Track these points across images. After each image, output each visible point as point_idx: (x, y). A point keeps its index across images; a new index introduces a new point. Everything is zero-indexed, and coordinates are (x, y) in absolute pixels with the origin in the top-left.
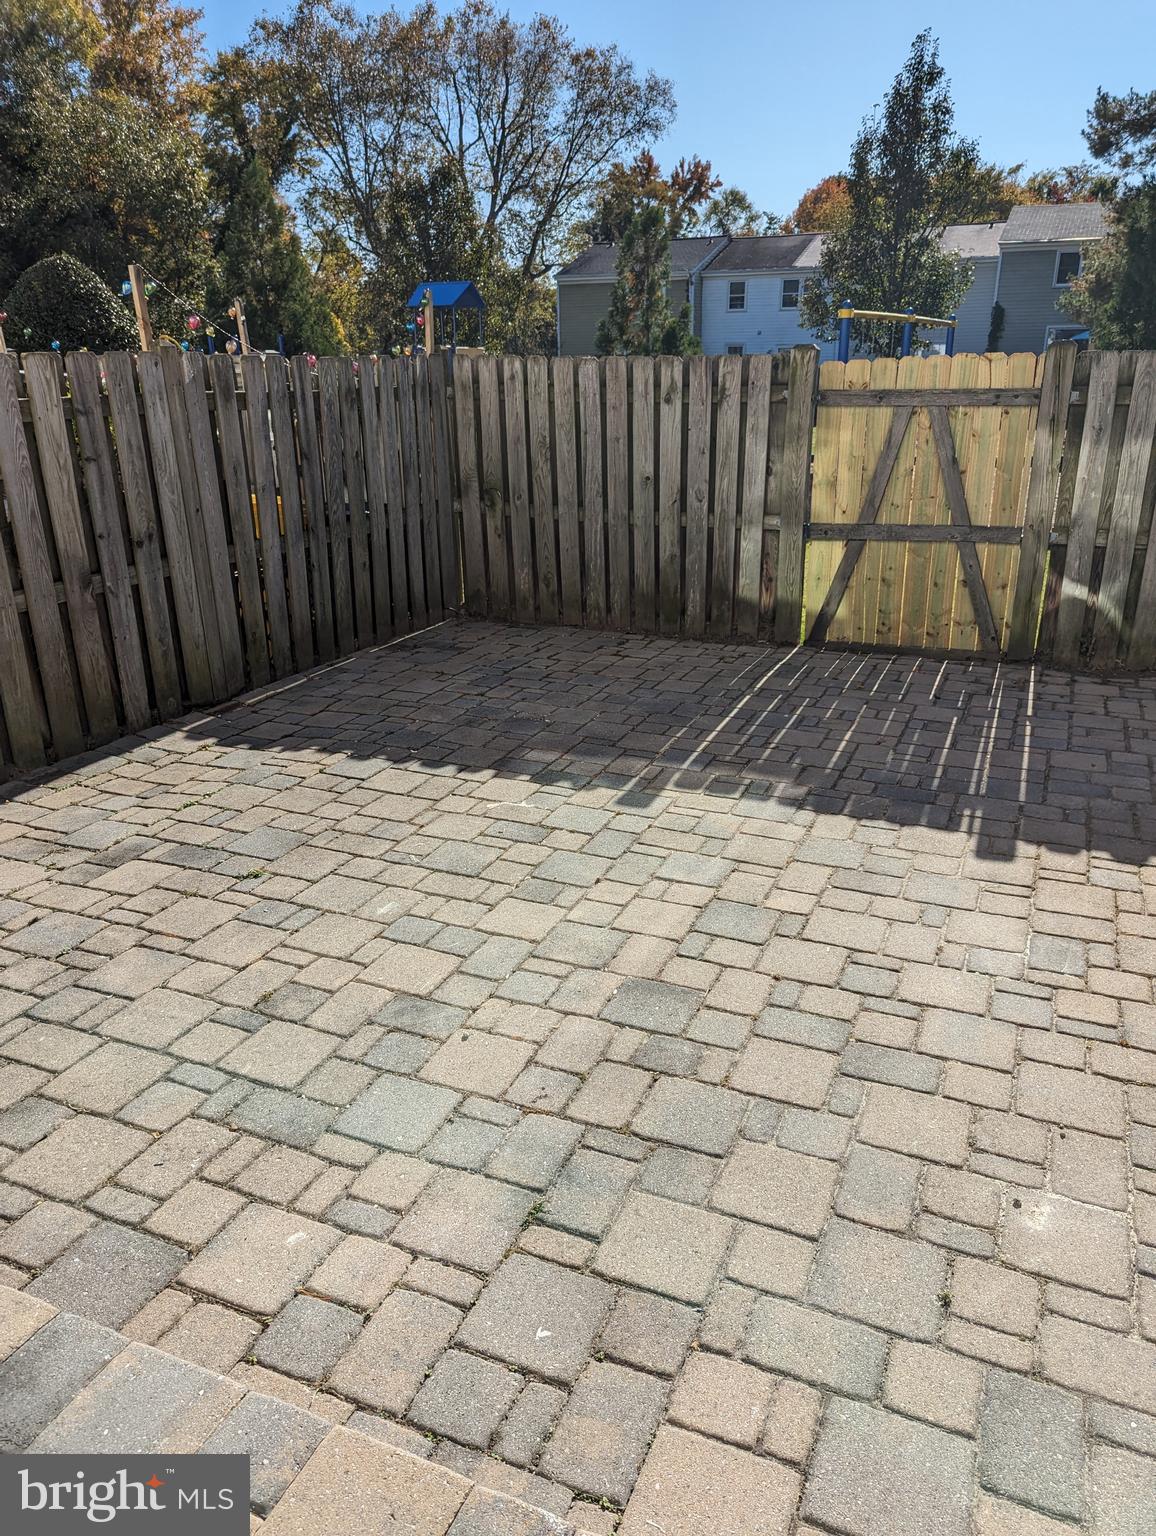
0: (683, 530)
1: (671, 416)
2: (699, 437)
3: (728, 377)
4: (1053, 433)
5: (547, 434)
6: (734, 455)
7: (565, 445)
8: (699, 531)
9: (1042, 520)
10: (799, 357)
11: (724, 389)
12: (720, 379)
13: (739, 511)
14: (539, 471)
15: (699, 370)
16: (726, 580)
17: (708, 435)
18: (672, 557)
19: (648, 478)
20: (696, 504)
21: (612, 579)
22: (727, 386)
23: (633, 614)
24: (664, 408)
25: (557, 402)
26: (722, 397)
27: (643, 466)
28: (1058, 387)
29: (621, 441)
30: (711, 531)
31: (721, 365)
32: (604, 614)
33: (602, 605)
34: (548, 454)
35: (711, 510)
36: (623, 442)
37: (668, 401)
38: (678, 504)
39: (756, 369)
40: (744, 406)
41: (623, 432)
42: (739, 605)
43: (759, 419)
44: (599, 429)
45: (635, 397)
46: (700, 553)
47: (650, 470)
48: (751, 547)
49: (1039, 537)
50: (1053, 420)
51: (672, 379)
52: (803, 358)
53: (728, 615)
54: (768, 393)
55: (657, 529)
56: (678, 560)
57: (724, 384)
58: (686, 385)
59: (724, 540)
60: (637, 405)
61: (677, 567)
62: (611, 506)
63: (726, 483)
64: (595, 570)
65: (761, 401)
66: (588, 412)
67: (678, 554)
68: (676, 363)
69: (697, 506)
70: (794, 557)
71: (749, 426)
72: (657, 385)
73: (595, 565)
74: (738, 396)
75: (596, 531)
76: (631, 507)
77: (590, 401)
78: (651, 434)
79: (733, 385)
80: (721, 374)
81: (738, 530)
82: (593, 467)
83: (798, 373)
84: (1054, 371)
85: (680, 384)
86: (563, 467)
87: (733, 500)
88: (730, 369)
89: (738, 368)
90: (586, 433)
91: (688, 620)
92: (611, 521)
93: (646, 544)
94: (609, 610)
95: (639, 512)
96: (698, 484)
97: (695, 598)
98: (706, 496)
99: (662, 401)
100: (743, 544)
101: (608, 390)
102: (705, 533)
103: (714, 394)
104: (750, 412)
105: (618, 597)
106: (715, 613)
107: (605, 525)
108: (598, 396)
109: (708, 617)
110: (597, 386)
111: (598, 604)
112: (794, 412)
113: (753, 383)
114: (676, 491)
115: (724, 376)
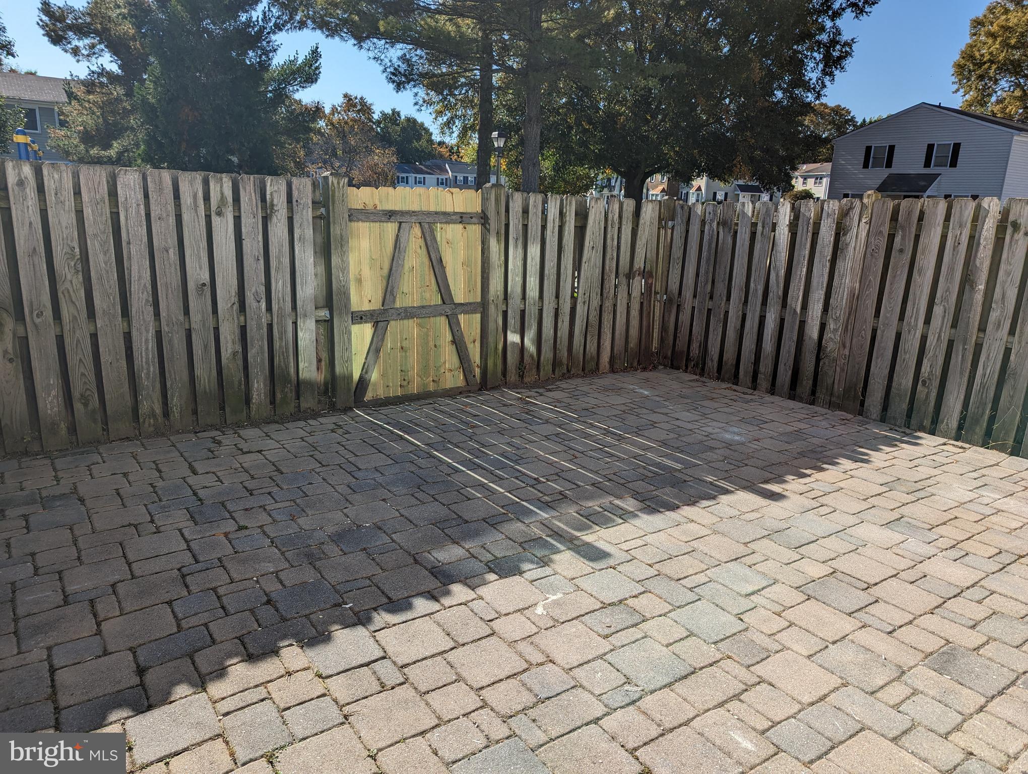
0: (243, 329)
1: (224, 228)
2: (252, 246)
3: (275, 195)
5: (76, 244)
6: (286, 261)
7: (101, 257)
8: (259, 327)
9: (498, 296)
10: (335, 182)
11: (272, 205)
12: (268, 197)
13: (294, 307)
14: (67, 285)
15: (248, 188)
16: (287, 367)
17: (261, 244)
18: (235, 354)
19: (204, 285)
20: (254, 304)
21: (168, 384)
22: (275, 202)
23: (195, 412)
24: (215, 220)
25: (88, 212)
26: (271, 212)
27: (198, 272)
28: (498, 213)
29: (171, 251)
30: (270, 326)
31: (268, 184)
32: (160, 419)
33: (158, 410)
34: (79, 267)
35: (269, 308)
36: (173, 254)
37: (219, 214)
38: (236, 307)
39: (298, 189)
40: (290, 220)
41: (173, 241)
42: (300, 386)
43: (306, 230)
44: (145, 239)
45: (184, 209)
46: (262, 347)
47: (205, 277)
48: (307, 336)
49: (497, 307)
50: (498, 233)
51: (222, 194)
52: (338, 183)
53: (292, 395)
54: (310, 210)
55: (216, 329)
56: (240, 356)
57: (272, 201)
58: (237, 200)
59: (283, 333)
60: (186, 217)
61: (240, 362)
62: (163, 314)
63: (280, 285)
64: (148, 378)
65: (305, 216)
66: (131, 222)
67: (241, 350)
68: (224, 180)
69: (256, 305)
70: (347, 339)
71: (296, 236)
72: (207, 198)
73: (148, 374)
74: (285, 211)
75: (147, 340)
76: (187, 312)
77: (133, 211)
78: (204, 244)
79: (280, 202)
80: (268, 193)
81: (295, 323)
82: (140, 278)
83: (337, 194)
85: (230, 199)
86: (100, 278)
87: (288, 298)
88: (276, 188)
89: (283, 188)
90: (129, 243)
91: (254, 407)
92: (165, 328)
93: (206, 347)
94: (166, 414)
95: (196, 318)
96: (255, 286)
97: (259, 387)
98: (264, 297)
99: (213, 214)
100: (300, 334)
101: (152, 201)
102: (265, 329)
103: (264, 208)
104: (296, 226)
105: (176, 401)
106: (279, 396)
107: (159, 335)
108: (142, 207)
109: (273, 402)
110: (140, 196)
111: (153, 409)
112: (336, 225)
113: (297, 201)
114: (234, 294)
115: (271, 194)
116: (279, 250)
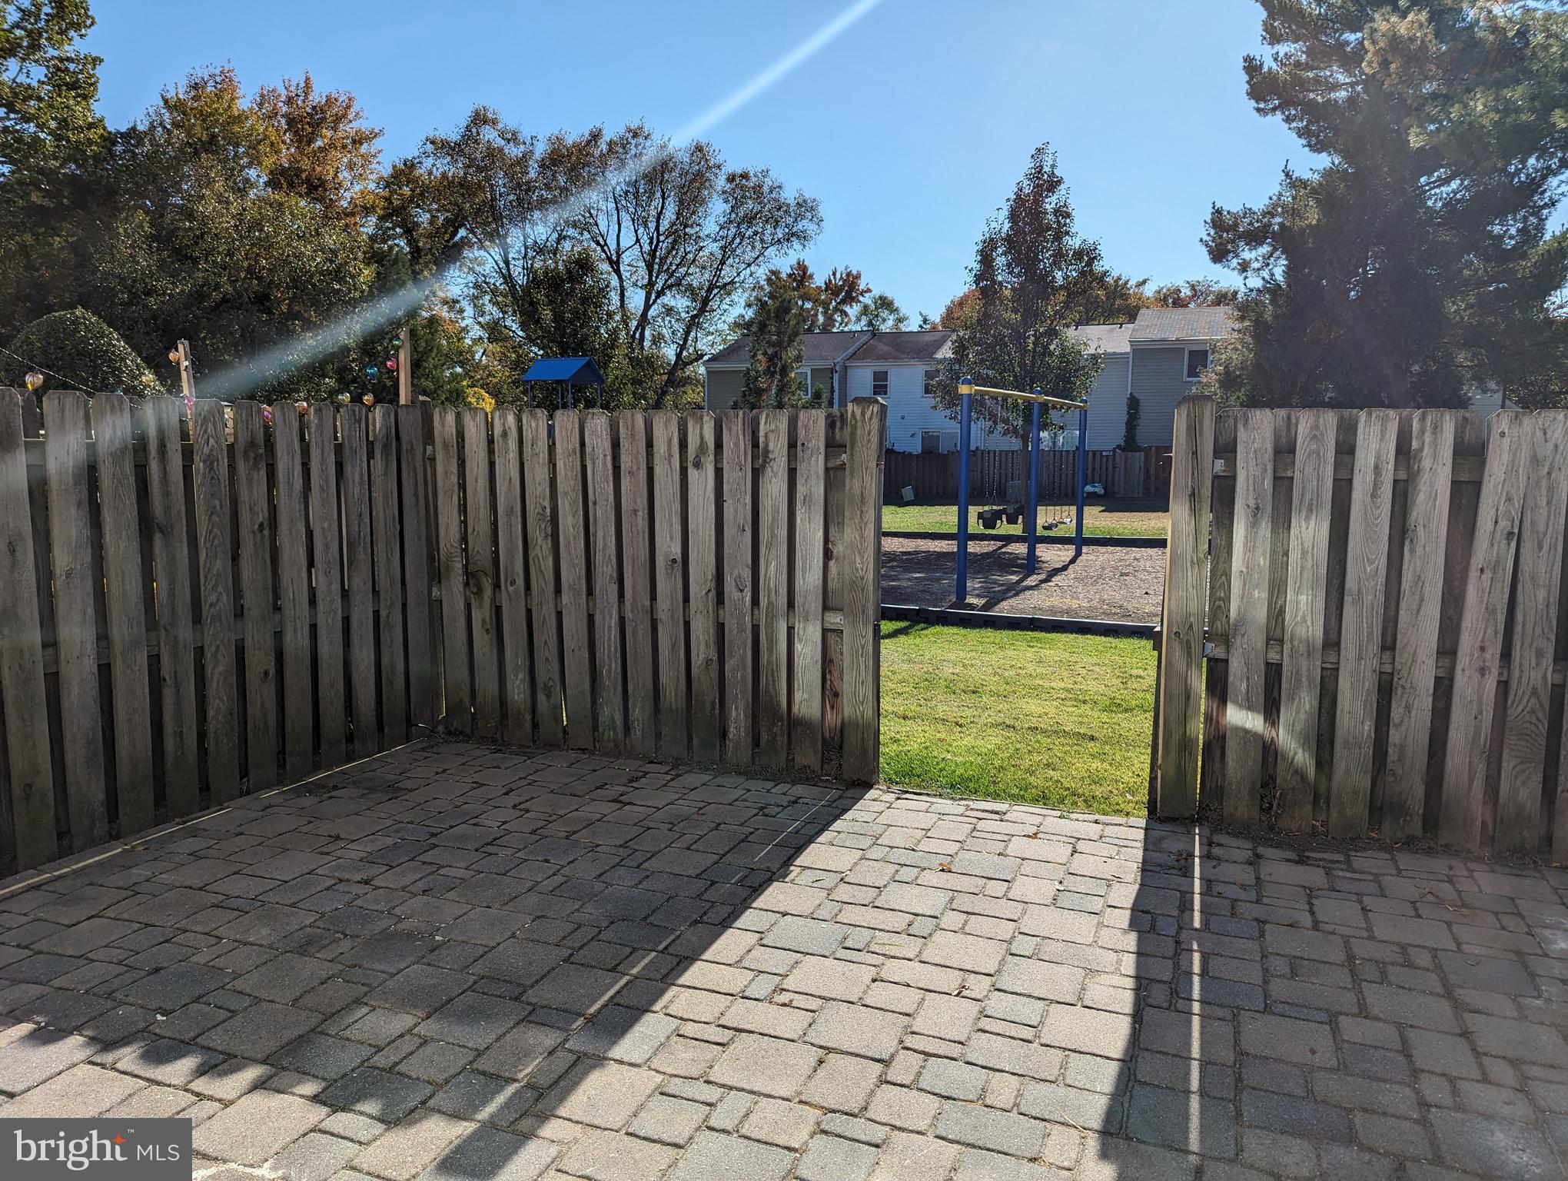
0: (720, 628)
1: (702, 483)
2: (737, 511)
3: (772, 437)
4: (1194, 511)
5: (547, 503)
6: (782, 533)
7: (570, 518)
8: (742, 630)
9: (1191, 626)
10: (858, 412)
11: (767, 452)
12: (762, 440)
13: (791, 604)
14: (538, 551)
15: (734, 428)
16: (777, 694)
17: (749, 507)
18: (708, 662)
19: (674, 561)
20: (736, 595)
21: (630, 688)
22: (771, 446)
23: (658, 736)
24: (692, 473)
25: (560, 465)
26: (765, 461)
27: (668, 545)
28: (1195, 453)
29: (640, 513)
30: (756, 629)
31: (762, 422)
32: (621, 735)
33: (619, 721)
34: (549, 529)
35: (755, 602)
36: (642, 522)
37: (697, 465)
38: (712, 595)
39: (806, 427)
40: (792, 473)
41: (642, 502)
42: (794, 724)
43: (813, 485)
44: (611, 498)
45: (657, 460)
46: (743, 658)
47: (676, 550)
48: (808, 651)
49: (1189, 647)
50: (1193, 495)
51: (702, 438)
52: (863, 414)
53: (782, 740)
54: (822, 457)
55: (687, 625)
56: (715, 666)
57: (767, 445)
58: (719, 446)
59: (772, 642)
60: (658, 470)
61: (715, 675)
62: (628, 594)
63: (773, 569)
64: (609, 677)
65: (813, 466)
66: (598, 478)
67: (715, 658)
68: (706, 418)
69: (738, 597)
70: (863, 667)
71: (799, 497)
72: (683, 445)
73: (609, 671)
74: (785, 459)
75: (610, 627)
76: (653, 597)
77: (599, 463)
78: (677, 506)
79: (778, 447)
80: (762, 433)
81: (790, 630)
82: (605, 546)
83: (859, 432)
84: (1188, 433)
85: (711, 445)
86: (568, 545)
87: (783, 591)
88: (773, 427)
89: (783, 425)
90: (595, 503)
91: (730, 745)
92: (629, 615)
93: (674, 645)
94: (627, 728)
95: (663, 604)
96: (738, 570)
97: (738, 716)
98: (749, 584)
99: (690, 465)
100: (798, 647)
101: (623, 451)
102: (749, 634)
103: (754, 457)
104: (800, 482)
105: (639, 713)
106: (765, 737)
107: (622, 620)
108: (609, 458)
109: (756, 743)
110: (607, 445)
111: (613, 720)
112: (855, 481)
113: (803, 444)
114: (710, 577)
115: (766, 435)
116: (773, 518)
